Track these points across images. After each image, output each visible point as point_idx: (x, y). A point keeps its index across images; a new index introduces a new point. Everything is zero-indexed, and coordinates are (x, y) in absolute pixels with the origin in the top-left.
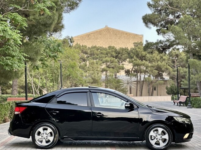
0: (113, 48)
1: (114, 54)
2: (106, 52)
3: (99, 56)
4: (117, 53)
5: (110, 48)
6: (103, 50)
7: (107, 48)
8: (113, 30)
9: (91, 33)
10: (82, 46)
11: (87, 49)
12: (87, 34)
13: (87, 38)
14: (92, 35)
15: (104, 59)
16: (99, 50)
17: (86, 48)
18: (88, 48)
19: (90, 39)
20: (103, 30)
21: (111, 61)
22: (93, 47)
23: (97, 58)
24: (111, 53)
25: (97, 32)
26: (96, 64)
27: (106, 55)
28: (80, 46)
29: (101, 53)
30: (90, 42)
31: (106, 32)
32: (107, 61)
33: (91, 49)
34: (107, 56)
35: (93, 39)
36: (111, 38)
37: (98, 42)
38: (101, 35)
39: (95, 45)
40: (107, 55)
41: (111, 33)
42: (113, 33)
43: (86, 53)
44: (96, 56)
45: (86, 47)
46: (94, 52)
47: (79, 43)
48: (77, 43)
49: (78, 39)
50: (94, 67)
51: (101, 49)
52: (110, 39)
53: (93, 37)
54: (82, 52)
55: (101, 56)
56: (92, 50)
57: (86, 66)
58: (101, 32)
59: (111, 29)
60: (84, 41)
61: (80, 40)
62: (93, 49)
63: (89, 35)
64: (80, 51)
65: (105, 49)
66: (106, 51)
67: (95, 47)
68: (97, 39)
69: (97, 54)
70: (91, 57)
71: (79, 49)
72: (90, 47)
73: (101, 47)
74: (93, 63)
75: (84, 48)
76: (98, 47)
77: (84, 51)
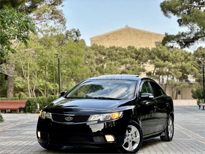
0: (133, 48)
1: (134, 55)
3: (118, 57)
4: (138, 53)
5: (130, 48)
6: (122, 51)
7: (127, 48)
8: (133, 30)
9: (111, 34)
11: (104, 50)
12: (106, 34)
13: (106, 39)
14: (112, 35)
15: (124, 60)
16: (118, 51)
17: (104, 49)
18: (105, 48)
19: (109, 40)
20: (123, 30)
21: (130, 62)
22: (111, 48)
23: (115, 60)
24: (131, 53)
25: (117, 32)
26: (114, 66)
27: (125, 56)
28: (97, 46)
29: (120, 54)
30: (109, 43)
31: (127, 31)
32: (126, 63)
33: (109, 50)
35: (113, 40)
36: (132, 39)
37: (118, 43)
38: (121, 35)
40: (126, 55)
41: (131, 33)
42: (134, 33)
43: (104, 54)
44: (114, 57)
45: (103, 47)
46: (112, 52)
47: (96, 44)
48: (94, 44)
49: (96, 40)
50: (112, 69)
51: (120, 49)
52: (130, 39)
53: (112, 38)
54: (99, 53)
55: (119, 57)
56: (110, 51)
57: (104, 68)
58: (121, 32)
59: (131, 29)
60: (103, 42)
61: (98, 40)
63: (108, 35)
64: (98, 52)
65: (124, 50)
66: (125, 51)
67: (113, 47)
68: (117, 40)
69: (115, 54)
70: (109, 59)
71: (96, 50)
72: (108, 47)
73: (119, 48)
74: (111, 64)
75: (102, 48)
76: (117, 48)
77: (102, 52)
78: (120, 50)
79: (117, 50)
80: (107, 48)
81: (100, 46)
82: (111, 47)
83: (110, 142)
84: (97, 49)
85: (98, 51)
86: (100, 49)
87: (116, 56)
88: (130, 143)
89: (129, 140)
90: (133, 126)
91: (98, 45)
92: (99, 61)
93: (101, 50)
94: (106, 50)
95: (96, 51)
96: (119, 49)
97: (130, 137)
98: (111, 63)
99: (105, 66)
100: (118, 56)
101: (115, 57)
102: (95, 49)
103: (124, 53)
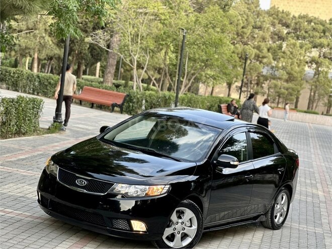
2: (322, 28)
3: (309, 35)
6: (318, 24)
7: (328, 22)
10: (281, 11)
11: (289, 19)
15: (318, 41)
16: (312, 24)
17: (288, 17)
18: (291, 16)
22: (300, 17)
23: (304, 38)
26: (299, 48)
27: (322, 34)
28: (278, 11)
29: (314, 29)
32: (321, 46)
33: (297, 20)
34: (322, 36)
37: (318, 8)
39: (305, 14)
40: (324, 33)
43: (288, 26)
44: (302, 33)
45: (288, 14)
46: (302, 25)
47: (276, 7)
48: (275, 6)
50: (294, 53)
51: (316, 21)
54: (279, 23)
55: (311, 35)
56: (299, 22)
57: (281, 49)
62: (300, 20)
64: (276, 21)
65: (322, 23)
66: (324, 26)
67: (305, 17)
69: (307, 29)
70: (293, 35)
71: (276, 17)
72: (297, 15)
73: (315, 18)
74: (294, 45)
75: (285, 16)
76: (312, 18)
77: (284, 21)
78: (315, 23)
79: (310, 22)
80: (294, 17)
81: (283, 11)
82: (302, 15)
83: (140, 231)
84: (277, 15)
85: (277, 19)
86: (283, 17)
87: (306, 32)
88: (178, 237)
89: (176, 231)
90: (187, 209)
91: (281, 10)
92: (276, 37)
93: (282, 19)
94: (293, 19)
95: (274, 18)
96: (314, 21)
97: (179, 226)
98: (296, 43)
99: (284, 45)
100: (309, 32)
101: (304, 34)
102: (274, 15)
103: (320, 29)
